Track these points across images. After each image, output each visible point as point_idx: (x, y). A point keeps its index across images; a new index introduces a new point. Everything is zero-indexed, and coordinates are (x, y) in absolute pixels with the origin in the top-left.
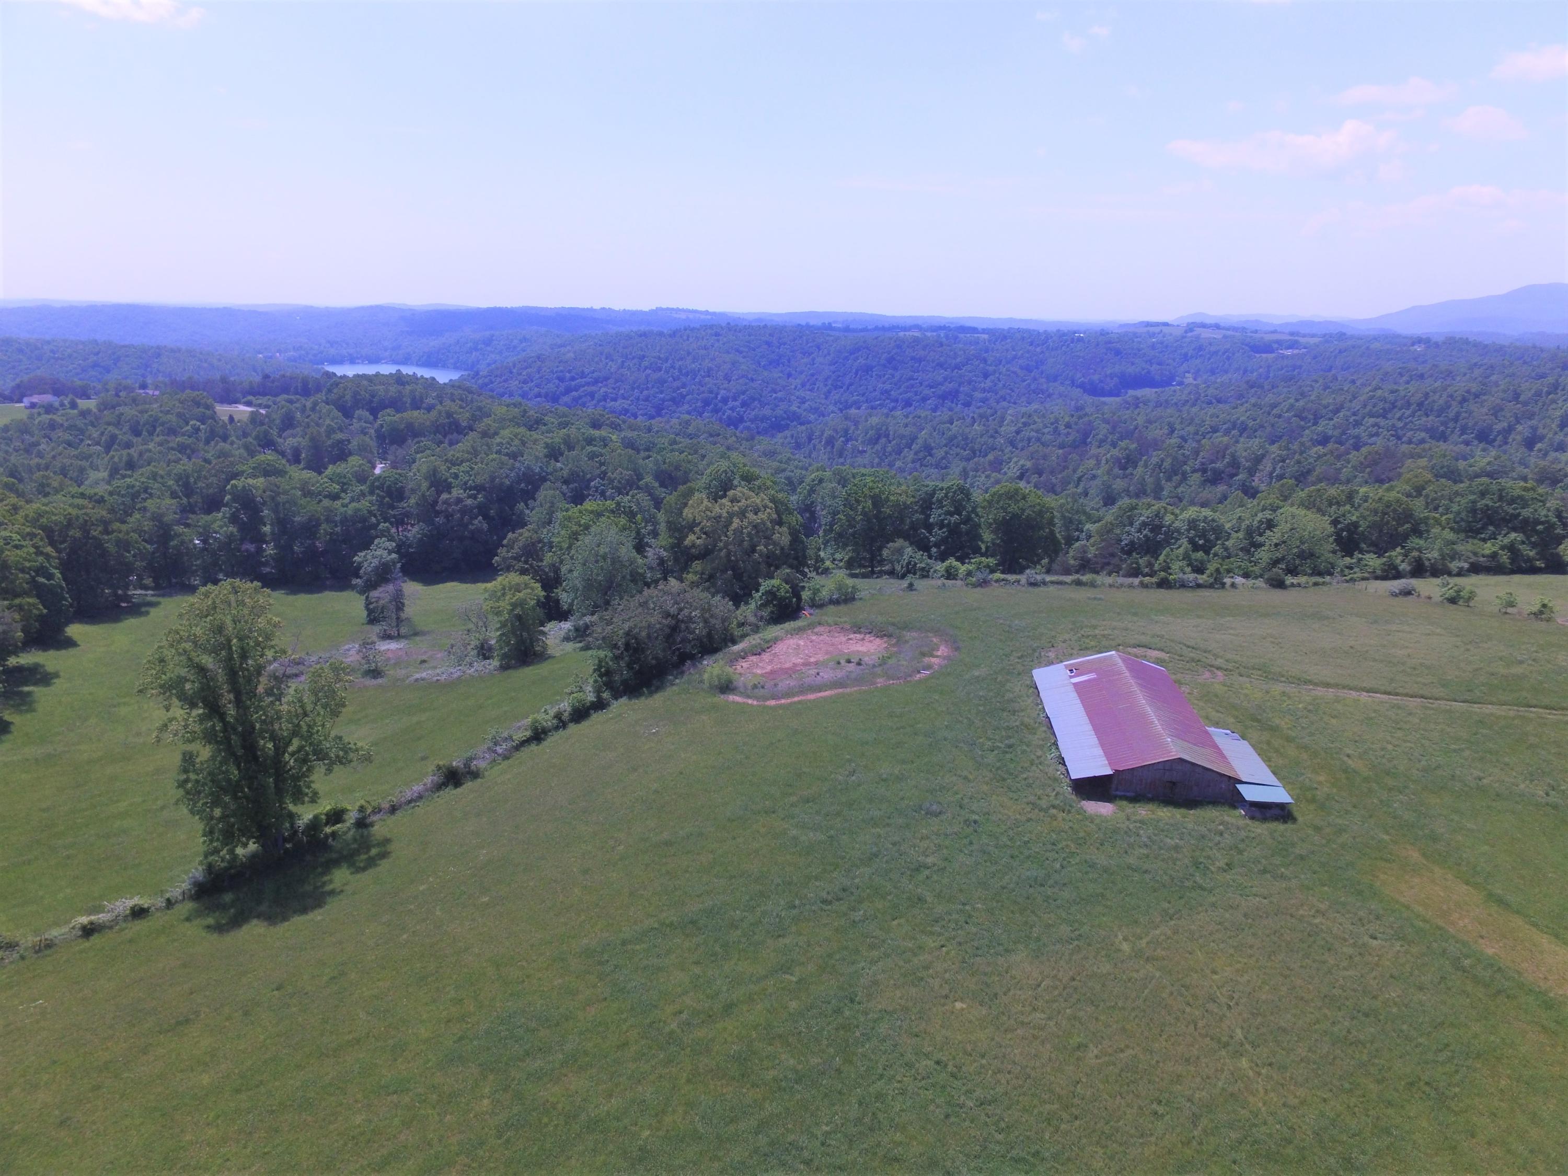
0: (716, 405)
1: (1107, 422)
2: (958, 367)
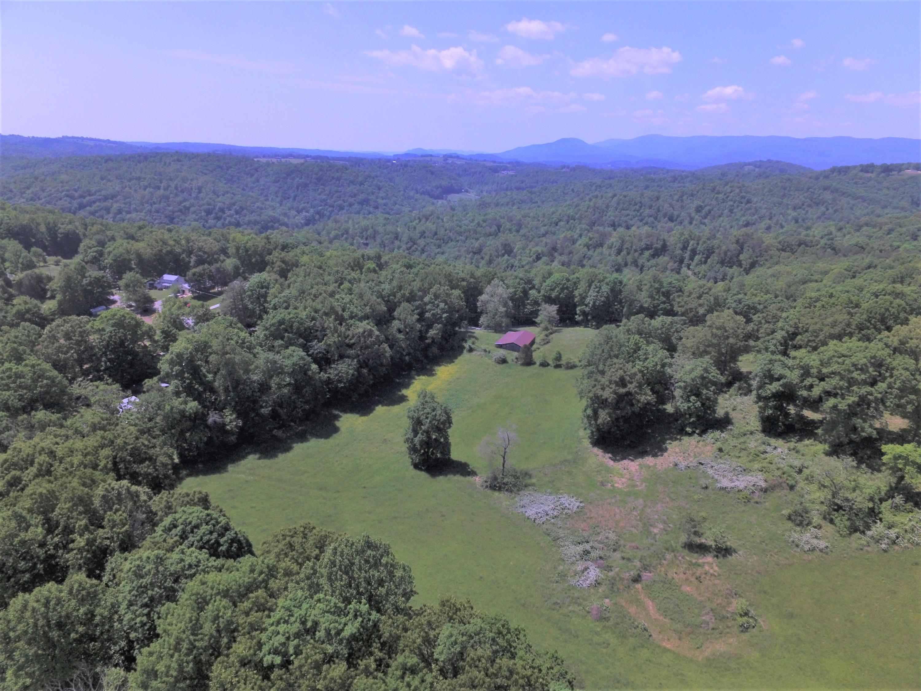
0: (216, 214)
2: (361, 184)
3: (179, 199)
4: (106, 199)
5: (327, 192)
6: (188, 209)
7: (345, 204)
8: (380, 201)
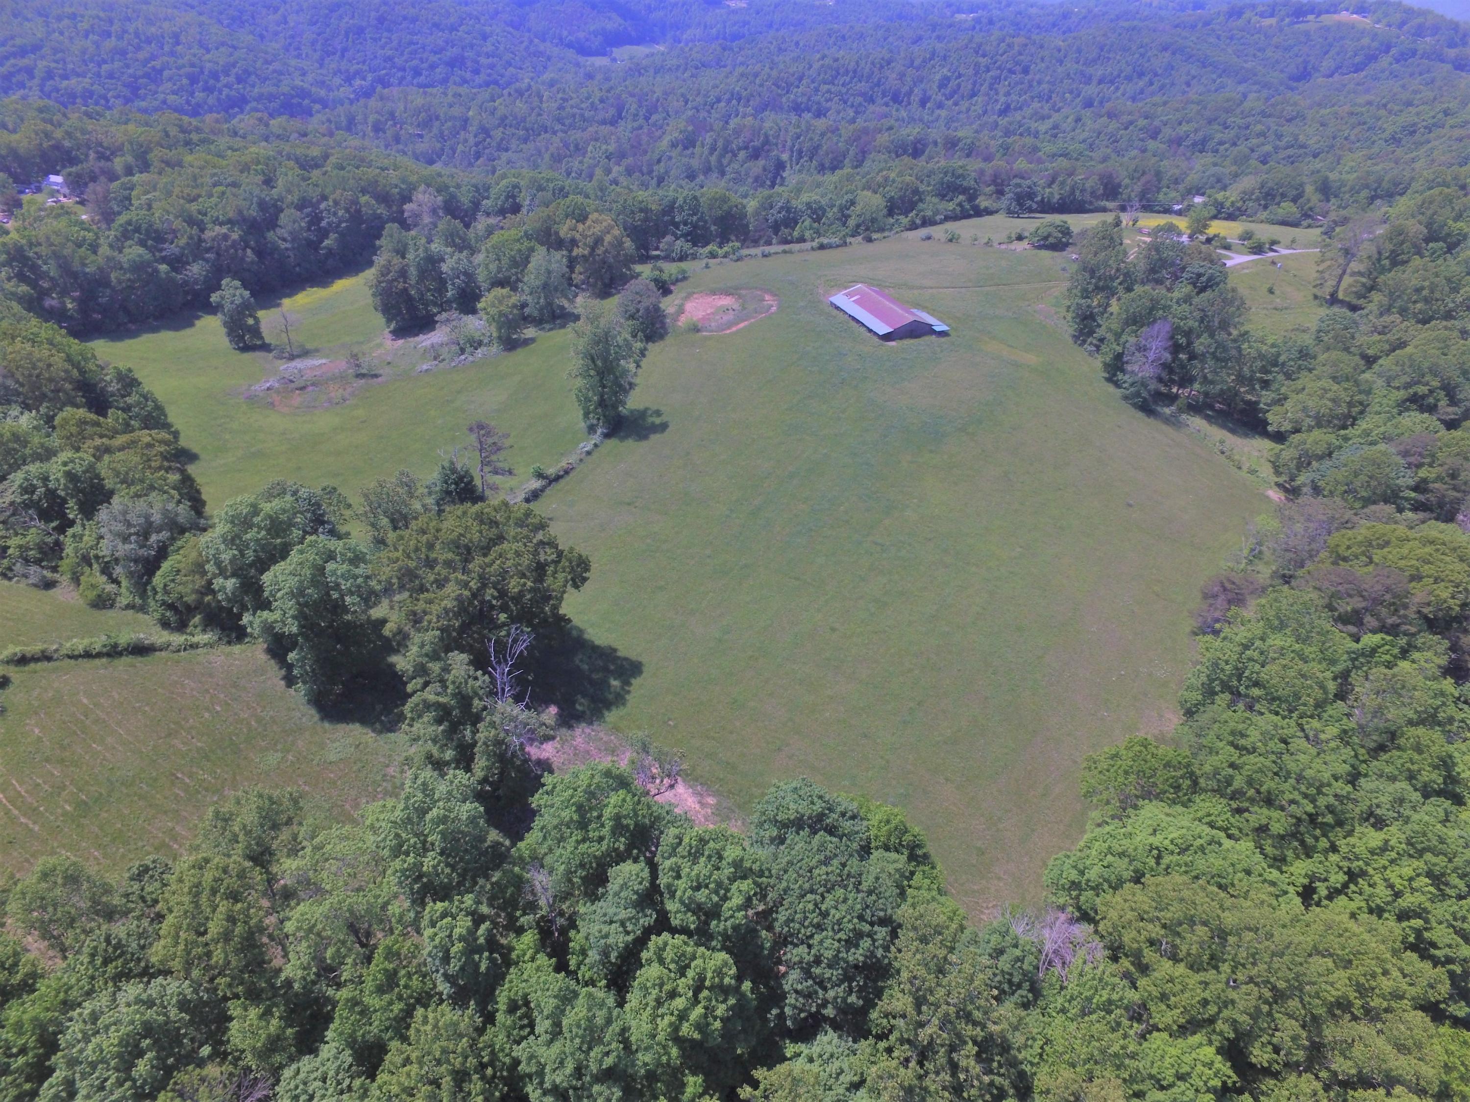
0: (206, 82)
1: (632, 95)
2: (453, 28)
3: (142, 55)
4: (23, 52)
5: (395, 43)
6: (160, 72)
7: (425, 65)
8: (483, 61)
